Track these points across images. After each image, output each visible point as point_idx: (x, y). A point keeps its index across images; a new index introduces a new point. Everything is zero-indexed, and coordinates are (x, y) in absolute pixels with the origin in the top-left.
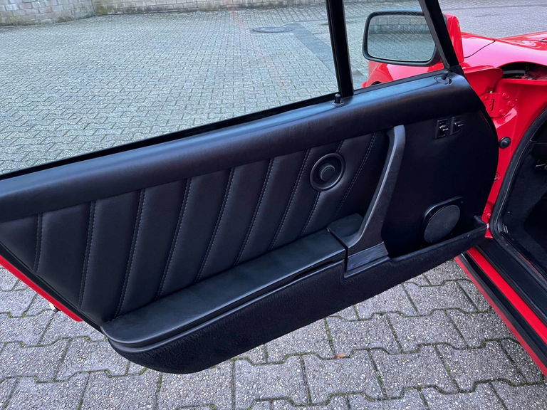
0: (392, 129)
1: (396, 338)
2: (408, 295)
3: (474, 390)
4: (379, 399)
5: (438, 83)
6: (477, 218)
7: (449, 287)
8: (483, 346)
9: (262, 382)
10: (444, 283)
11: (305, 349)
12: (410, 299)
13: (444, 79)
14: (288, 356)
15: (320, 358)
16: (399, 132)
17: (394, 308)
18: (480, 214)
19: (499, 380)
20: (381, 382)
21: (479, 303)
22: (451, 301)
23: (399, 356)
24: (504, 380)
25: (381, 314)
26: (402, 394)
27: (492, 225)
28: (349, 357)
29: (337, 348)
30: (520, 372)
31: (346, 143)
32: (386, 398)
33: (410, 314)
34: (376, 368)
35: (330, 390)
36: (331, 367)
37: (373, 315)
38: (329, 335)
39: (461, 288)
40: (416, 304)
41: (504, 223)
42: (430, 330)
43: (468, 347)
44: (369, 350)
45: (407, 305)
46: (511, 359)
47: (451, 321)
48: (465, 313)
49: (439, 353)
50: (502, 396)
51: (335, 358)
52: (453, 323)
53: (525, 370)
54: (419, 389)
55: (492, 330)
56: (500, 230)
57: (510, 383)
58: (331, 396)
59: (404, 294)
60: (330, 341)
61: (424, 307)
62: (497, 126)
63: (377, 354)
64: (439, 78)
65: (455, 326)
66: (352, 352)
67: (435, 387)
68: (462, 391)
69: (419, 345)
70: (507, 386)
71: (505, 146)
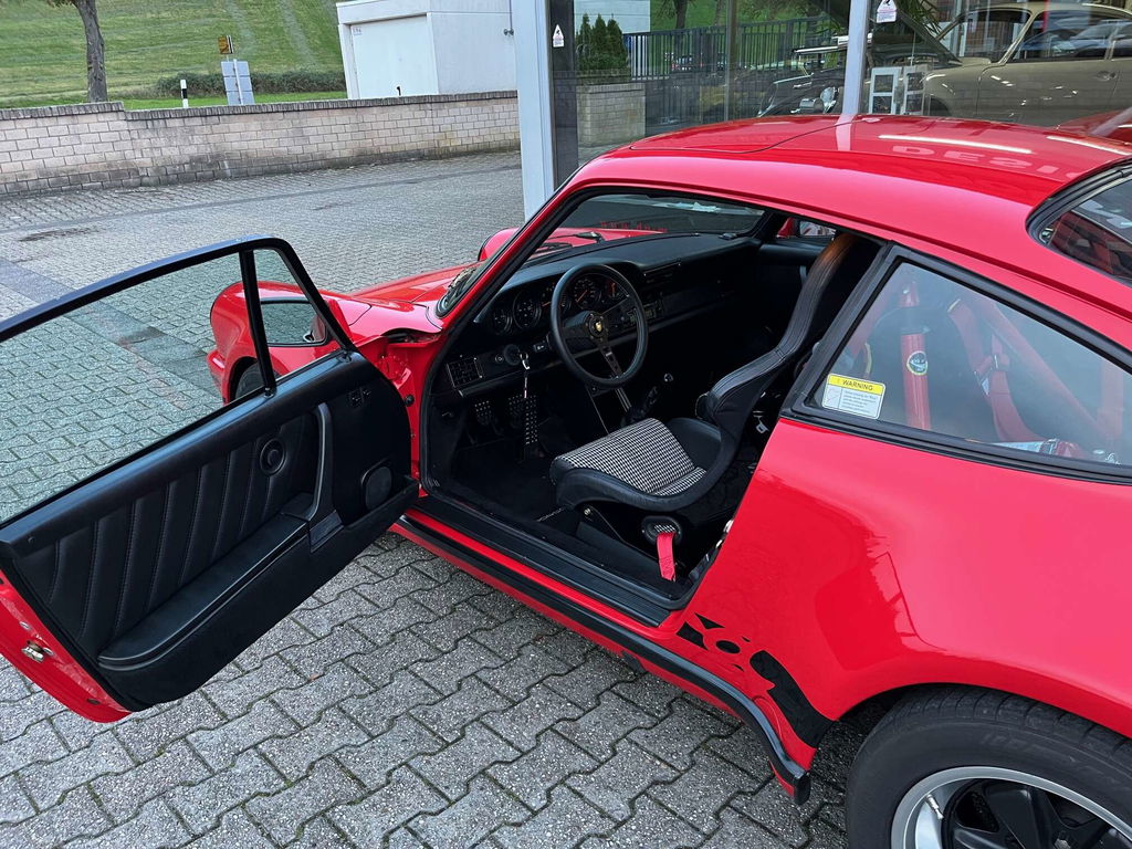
0: (316, 407)
1: (367, 639)
2: (363, 597)
3: (456, 647)
4: (371, 693)
5: (340, 362)
6: (407, 477)
7: (404, 573)
8: (453, 610)
9: (234, 739)
10: (397, 572)
11: (268, 689)
12: (367, 599)
13: (345, 358)
14: (251, 705)
15: (292, 689)
16: (322, 408)
17: (354, 614)
18: (409, 473)
19: (476, 631)
20: (367, 680)
21: (438, 576)
22: (410, 585)
23: (377, 652)
24: (480, 629)
25: (342, 625)
26: (392, 679)
27: (424, 484)
28: (324, 675)
29: (306, 673)
30: (492, 618)
31: (283, 428)
32: (377, 689)
33: (373, 612)
34: (356, 671)
35: (316, 709)
36: (308, 691)
37: (332, 628)
38: (291, 666)
39: (416, 570)
40: (376, 602)
41: (433, 478)
42: (398, 619)
43: (440, 617)
44: (342, 660)
45: (366, 607)
46: (482, 611)
47: (417, 602)
48: (428, 590)
49: (414, 634)
50: (482, 642)
51: (309, 681)
52: (419, 603)
53: (496, 614)
54: (406, 668)
55: (458, 594)
56: (432, 485)
57: (486, 629)
58: (320, 713)
59: (358, 597)
60: (296, 671)
61: (386, 600)
62: (398, 387)
63: (352, 661)
64: (341, 358)
65: (422, 605)
66: (325, 669)
67: (420, 660)
68: (446, 653)
69: (393, 635)
70: (484, 633)
71: (410, 403)
